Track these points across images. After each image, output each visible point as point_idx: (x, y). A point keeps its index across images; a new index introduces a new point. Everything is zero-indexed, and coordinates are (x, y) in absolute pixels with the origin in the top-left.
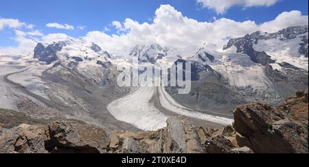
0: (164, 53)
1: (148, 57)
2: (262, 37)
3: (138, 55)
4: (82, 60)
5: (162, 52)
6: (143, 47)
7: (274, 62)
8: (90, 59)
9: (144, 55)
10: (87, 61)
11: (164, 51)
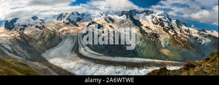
0: (81, 17)
1: (70, 20)
2: (137, 12)
3: (63, 20)
4: (27, 26)
5: (80, 17)
6: (66, 14)
7: (142, 25)
8: (31, 25)
9: (67, 19)
10: (30, 26)
11: (82, 16)
